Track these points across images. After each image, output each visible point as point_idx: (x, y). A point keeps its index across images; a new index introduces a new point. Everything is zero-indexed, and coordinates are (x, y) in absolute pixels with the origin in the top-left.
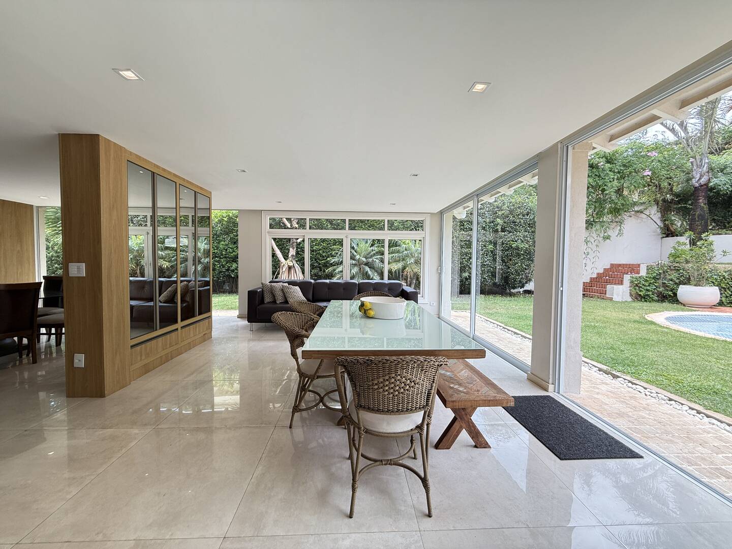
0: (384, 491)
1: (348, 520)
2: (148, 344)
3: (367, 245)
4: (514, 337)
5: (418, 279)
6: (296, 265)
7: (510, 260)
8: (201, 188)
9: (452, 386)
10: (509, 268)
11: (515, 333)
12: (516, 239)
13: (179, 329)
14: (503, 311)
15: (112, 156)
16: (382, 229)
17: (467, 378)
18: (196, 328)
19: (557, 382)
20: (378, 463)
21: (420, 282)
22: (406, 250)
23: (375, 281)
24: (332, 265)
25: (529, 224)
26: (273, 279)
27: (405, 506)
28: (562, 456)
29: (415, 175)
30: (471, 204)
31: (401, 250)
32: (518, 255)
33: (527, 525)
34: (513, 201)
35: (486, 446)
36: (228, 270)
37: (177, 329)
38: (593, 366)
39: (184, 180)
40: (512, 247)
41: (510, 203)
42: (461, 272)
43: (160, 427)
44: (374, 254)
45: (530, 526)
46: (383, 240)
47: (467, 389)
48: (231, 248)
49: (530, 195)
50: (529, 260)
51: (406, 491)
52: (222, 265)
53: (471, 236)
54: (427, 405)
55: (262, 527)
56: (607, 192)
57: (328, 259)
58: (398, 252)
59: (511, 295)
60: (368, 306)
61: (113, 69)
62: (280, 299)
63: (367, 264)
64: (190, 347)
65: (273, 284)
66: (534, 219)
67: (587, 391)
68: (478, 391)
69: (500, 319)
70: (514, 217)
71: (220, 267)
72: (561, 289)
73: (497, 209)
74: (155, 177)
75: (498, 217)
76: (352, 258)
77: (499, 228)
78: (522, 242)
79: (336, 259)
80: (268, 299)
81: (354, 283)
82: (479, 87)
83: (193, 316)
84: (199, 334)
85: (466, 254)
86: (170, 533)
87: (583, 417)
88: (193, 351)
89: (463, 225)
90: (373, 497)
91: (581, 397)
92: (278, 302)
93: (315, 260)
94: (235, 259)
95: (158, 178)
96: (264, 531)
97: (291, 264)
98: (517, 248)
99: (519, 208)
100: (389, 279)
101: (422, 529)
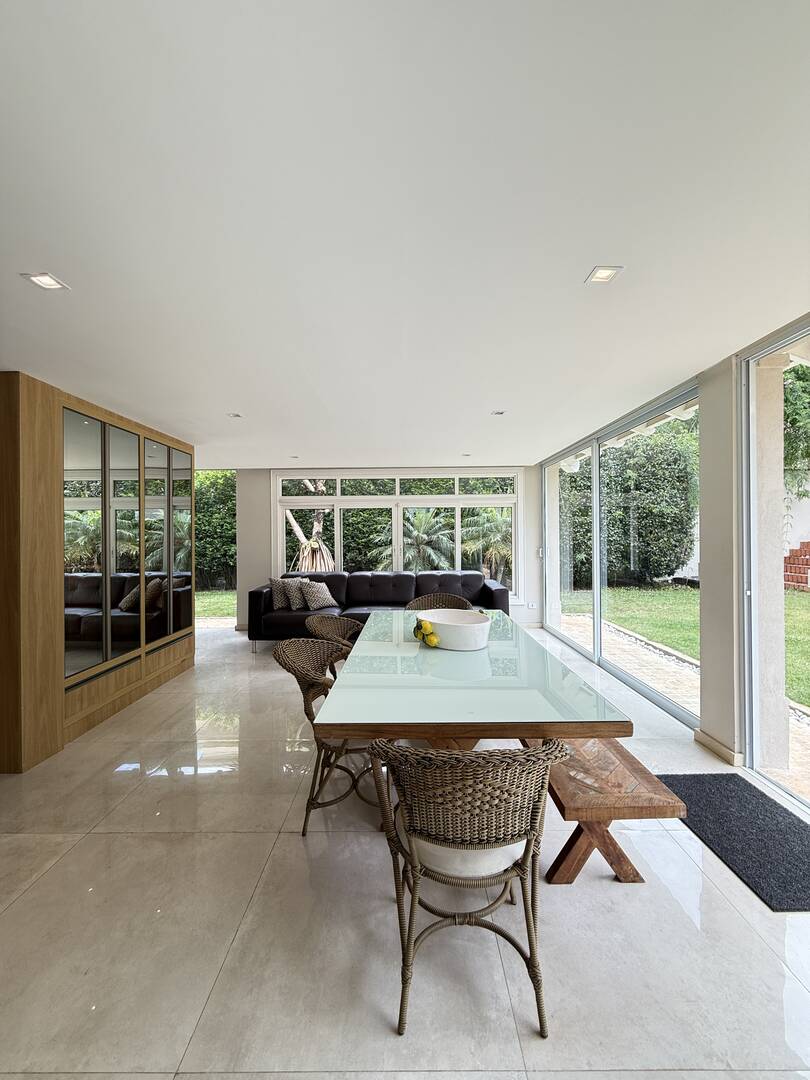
0: (460, 977)
1: (394, 1040)
2: (94, 682)
3: (430, 515)
4: (664, 660)
5: (507, 564)
6: (324, 547)
7: (651, 533)
8: (178, 442)
9: (572, 774)
10: (649, 544)
11: (666, 653)
12: (659, 500)
13: (143, 656)
14: (644, 614)
15: (39, 402)
16: (450, 491)
17: (598, 758)
18: (169, 652)
19: (747, 749)
20: (449, 921)
21: (510, 571)
22: (488, 521)
23: (441, 573)
24: (377, 545)
25: (678, 477)
26: (288, 571)
27: (498, 1010)
28: (774, 903)
29: (498, 413)
30: (587, 452)
31: (481, 520)
32: (663, 526)
33: (728, 1065)
34: (652, 442)
35: (636, 878)
36: (224, 555)
37: (140, 656)
38: (804, 714)
39: (151, 430)
40: (652, 513)
41: (647, 446)
42: (574, 552)
43: (96, 830)
44: (440, 528)
45: (733, 1067)
46: (453, 509)
47: (599, 781)
48: (230, 524)
49: (678, 432)
50: (680, 531)
51: (498, 976)
52: (216, 548)
53: (589, 498)
54: (533, 828)
55: (243, 1051)
56: (801, 424)
57: (371, 537)
58: (476, 524)
59: (654, 586)
60: (428, 628)
61: (22, 274)
62: (296, 604)
63: (429, 543)
64: (159, 682)
65: (286, 580)
66: (685, 468)
67: (801, 764)
68: (620, 786)
69: (639, 629)
70: (654, 466)
71: (213, 551)
72: (748, 593)
73: (626, 456)
74: (106, 428)
75: (628, 467)
76: (407, 534)
77: (631, 483)
78: (669, 505)
79: (382, 537)
80: (278, 603)
81: (410, 577)
82: (603, 274)
83: (165, 634)
84: (175, 660)
85: (581, 525)
86: (84, 1060)
87: (802, 818)
88: (163, 689)
89: (575, 481)
90: (440, 988)
91: (791, 777)
92: (294, 608)
93: (353, 538)
94: (233, 540)
95: (111, 432)
96: (246, 1059)
97: (316, 546)
98: (662, 515)
99: (661, 452)
100: (463, 569)
101: (529, 1065)
